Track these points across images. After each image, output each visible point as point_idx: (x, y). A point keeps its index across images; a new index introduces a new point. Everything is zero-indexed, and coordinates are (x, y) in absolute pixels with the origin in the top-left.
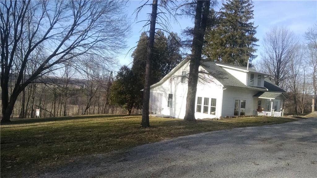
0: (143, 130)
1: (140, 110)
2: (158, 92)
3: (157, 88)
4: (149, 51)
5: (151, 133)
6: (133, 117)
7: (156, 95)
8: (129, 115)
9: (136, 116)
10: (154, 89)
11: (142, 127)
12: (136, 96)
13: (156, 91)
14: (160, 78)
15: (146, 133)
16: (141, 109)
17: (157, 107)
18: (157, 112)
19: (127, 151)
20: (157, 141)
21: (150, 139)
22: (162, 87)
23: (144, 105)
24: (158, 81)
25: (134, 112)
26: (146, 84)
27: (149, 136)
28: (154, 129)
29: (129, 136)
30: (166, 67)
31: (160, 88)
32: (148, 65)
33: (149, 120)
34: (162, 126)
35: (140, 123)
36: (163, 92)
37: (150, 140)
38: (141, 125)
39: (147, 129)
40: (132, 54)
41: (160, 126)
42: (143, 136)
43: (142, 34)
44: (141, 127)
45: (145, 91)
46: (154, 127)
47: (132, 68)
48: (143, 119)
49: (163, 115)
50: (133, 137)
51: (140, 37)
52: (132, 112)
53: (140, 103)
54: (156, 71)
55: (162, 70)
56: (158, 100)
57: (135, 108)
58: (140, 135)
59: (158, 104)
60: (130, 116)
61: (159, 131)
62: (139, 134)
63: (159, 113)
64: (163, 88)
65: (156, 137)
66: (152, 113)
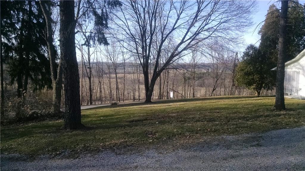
0: (278, 113)
1: (270, 91)
2: (294, 69)
3: (292, 65)
4: (282, 22)
5: (289, 117)
6: (263, 99)
7: (291, 74)
8: (258, 96)
9: (267, 98)
10: (289, 66)
11: (276, 110)
12: (265, 76)
13: (292, 69)
14: (295, 54)
15: (281, 116)
16: (272, 90)
17: (293, 87)
18: (293, 93)
19: (260, 135)
20: (298, 126)
21: (288, 123)
22: (299, 64)
23: (277, 85)
24: (293, 57)
25: (263, 94)
26: (280, 61)
27: (286, 120)
28: (292, 112)
29: (261, 119)
30: (303, 40)
31: (296, 65)
32: (281, 40)
33: (285, 102)
34: (301, 109)
35: (272, 105)
36: (300, 70)
37: (288, 125)
38: (275, 108)
39: (282, 112)
40: (259, 31)
41: (299, 109)
42: (279, 120)
43: (270, 7)
44: (274, 109)
45: (279, 69)
46: (291, 110)
47: (260, 46)
48: (277, 101)
49: (301, 96)
50: (265, 121)
51: (268, 11)
52: (261, 93)
53: (271, 84)
54: (290, 46)
55: (298, 45)
56: (293, 80)
57: (265, 89)
58: (275, 119)
59: (294, 84)
60: (259, 98)
61: (298, 115)
62: (273, 117)
63: (296, 94)
64: (301, 66)
65: (295, 122)
66: (287, 95)
